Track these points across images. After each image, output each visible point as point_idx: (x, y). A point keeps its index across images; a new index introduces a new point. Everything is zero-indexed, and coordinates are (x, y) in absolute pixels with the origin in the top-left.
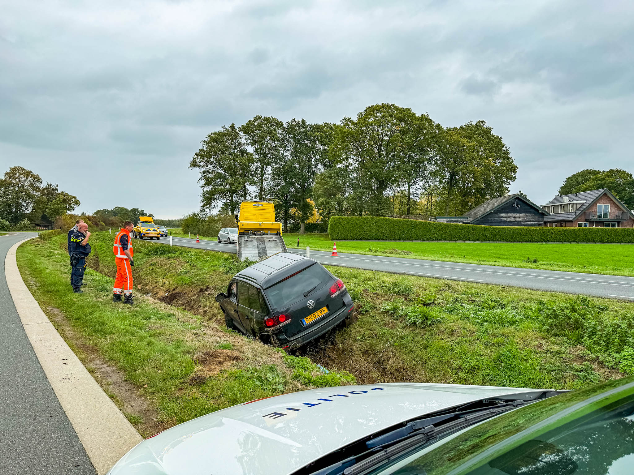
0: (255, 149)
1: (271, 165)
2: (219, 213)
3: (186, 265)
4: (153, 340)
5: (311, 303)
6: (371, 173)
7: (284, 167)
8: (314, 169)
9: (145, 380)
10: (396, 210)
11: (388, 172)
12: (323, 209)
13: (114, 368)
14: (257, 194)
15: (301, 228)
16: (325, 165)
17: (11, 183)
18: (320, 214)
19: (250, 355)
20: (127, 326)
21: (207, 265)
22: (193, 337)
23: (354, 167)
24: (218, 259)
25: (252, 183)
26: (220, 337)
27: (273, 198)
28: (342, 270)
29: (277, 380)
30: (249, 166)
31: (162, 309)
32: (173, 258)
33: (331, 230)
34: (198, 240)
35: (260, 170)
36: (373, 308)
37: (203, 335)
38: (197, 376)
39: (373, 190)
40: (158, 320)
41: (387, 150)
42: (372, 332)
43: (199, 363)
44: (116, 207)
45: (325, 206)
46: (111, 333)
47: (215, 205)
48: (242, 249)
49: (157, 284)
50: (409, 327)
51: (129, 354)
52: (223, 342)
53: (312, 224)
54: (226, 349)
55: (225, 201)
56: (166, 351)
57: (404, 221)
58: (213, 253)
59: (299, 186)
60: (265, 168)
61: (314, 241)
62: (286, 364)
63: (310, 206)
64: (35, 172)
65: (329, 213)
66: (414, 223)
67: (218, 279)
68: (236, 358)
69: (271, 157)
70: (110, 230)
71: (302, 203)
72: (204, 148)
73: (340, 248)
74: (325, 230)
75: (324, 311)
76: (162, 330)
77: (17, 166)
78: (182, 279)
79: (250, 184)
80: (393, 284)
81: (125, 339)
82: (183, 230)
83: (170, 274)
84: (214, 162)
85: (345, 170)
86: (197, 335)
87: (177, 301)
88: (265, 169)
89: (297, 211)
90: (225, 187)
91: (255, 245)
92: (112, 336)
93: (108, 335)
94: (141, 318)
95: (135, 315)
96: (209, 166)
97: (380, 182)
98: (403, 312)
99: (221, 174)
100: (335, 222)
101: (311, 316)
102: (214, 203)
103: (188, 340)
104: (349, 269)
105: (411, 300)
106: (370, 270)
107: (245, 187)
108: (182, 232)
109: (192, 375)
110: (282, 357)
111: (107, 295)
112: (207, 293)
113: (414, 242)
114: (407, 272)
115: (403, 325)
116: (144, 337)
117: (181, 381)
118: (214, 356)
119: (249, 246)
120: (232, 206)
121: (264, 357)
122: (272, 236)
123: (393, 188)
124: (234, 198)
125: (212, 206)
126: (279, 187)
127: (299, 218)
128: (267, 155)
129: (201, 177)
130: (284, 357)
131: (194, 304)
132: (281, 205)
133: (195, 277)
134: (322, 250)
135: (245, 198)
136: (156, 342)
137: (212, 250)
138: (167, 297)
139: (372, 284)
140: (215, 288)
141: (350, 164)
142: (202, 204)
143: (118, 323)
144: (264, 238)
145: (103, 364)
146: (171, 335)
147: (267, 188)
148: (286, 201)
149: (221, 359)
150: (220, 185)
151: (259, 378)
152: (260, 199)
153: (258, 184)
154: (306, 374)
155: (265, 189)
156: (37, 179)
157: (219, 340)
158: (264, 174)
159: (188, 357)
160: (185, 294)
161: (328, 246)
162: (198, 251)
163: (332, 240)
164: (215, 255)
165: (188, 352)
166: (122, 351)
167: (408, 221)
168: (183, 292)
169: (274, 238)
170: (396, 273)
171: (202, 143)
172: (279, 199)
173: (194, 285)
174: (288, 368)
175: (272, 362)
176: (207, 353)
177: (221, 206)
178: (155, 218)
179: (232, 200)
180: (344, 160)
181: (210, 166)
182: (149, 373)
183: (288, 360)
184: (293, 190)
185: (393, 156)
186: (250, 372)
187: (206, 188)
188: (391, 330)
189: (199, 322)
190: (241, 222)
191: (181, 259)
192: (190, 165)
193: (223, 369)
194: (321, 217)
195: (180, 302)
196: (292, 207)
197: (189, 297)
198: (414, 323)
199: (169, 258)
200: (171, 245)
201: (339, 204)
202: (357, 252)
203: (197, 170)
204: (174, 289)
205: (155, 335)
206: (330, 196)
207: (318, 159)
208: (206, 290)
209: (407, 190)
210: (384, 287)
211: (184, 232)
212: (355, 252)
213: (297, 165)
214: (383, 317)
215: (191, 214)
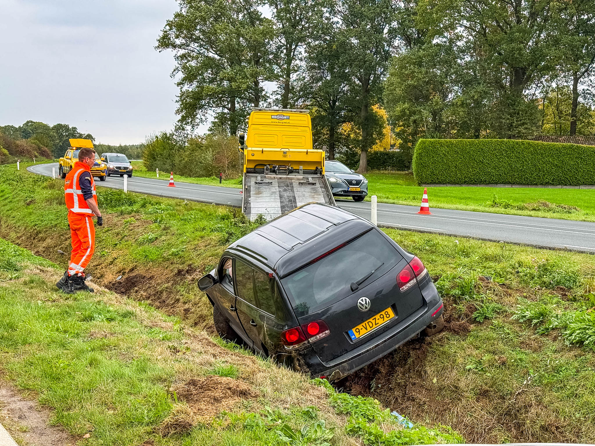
0: (275, 10)
1: (305, 41)
2: (210, 133)
3: (153, 226)
4: (98, 356)
5: (364, 302)
6: (500, 54)
7: (330, 46)
8: (387, 48)
9: (85, 425)
10: (547, 126)
11: (533, 51)
12: (403, 125)
13: (31, 403)
14: (279, 97)
15: (361, 162)
16: (408, 40)
18: (398, 135)
19: (269, 390)
20: (52, 330)
21: (189, 227)
22: (168, 352)
23: (466, 42)
24: (209, 216)
25: (270, 78)
26: (214, 356)
27: (309, 104)
28: (439, 239)
29: (319, 434)
30: (264, 45)
31: (113, 303)
32: (129, 213)
33: (418, 165)
34: (172, 181)
35: (285, 51)
36: (498, 312)
37: (184, 351)
38: (176, 421)
39: (502, 87)
40: (106, 323)
41: (532, 7)
42: (497, 357)
43: (179, 399)
44: (28, 122)
45: (408, 120)
46: (25, 343)
47: (203, 117)
48: (252, 199)
49: (103, 259)
50: (570, 350)
51: (57, 379)
52: (220, 364)
53: (382, 154)
54: (226, 376)
55: (219, 110)
56: (122, 376)
57: (564, 148)
58: (198, 206)
59: (357, 82)
60: (293, 47)
61: (385, 186)
62: (334, 407)
63: (378, 120)
65: (415, 133)
66: (584, 151)
67: (209, 254)
68: (244, 394)
69: (307, 25)
70: (18, 163)
71: (363, 114)
72: (183, 11)
73: (435, 199)
74: (407, 164)
75: (388, 315)
76: (113, 339)
78: (145, 252)
79: (266, 79)
80: (539, 267)
81: (49, 354)
82: (145, 165)
83: (123, 242)
84: (201, 37)
85: (449, 50)
86: (175, 350)
87: (136, 292)
88: (295, 49)
89: (352, 129)
90: (218, 85)
91: (275, 193)
92: (27, 348)
93: (19, 346)
94: (76, 318)
95: (67, 312)
96: (192, 45)
97: (517, 72)
98: (559, 321)
99: (213, 59)
100: (425, 150)
101: (364, 324)
102: (200, 114)
103: (159, 358)
104: (453, 238)
105: (575, 300)
106: (495, 241)
107: (257, 83)
108: (144, 169)
109: (167, 420)
110: (327, 396)
111: (17, 278)
112: (190, 278)
113: (583, 188)
114: (569, 247)
115: (556, 345)
116: (82, 352)
117: (148, 429)
118: (204, 388)
119: (264, 195)
120: (233, 120)
121: (293, 393)
122: (306, 176)
123: (545, 83)
124: (237, 105)
125: (197, 121)
126: (320, 84)
127: (356, 142)
128: (298, 23)
129: (177, 66)
130: (331, 395)
131: (168, 298)
132: (324, 117)
133: (169, 249)
134: (401, 202)
135: (257, 105)
136: (104, 360)
137: (198, 201)
138: (120, 283)
139: (498, 267)
140: (204, 268)
141: (459, 37)
142: (179, 117)
143: (37, 326)
144: (292, 179)
145: (13, 396)
146: (129, 348)
147: (297, 86)
148: (333, 111)
149: (218, 394)
150: (212, 81)
151: (286, 429)
152: (285, 107)
153: (281, 79)
154: (373, 427)
155: (293, 88)
157: (213, 360)
158: (293, 58)
159: (159, 388)
160: (151, 278)
161: (411, 196)
162: (173, 202)
163: (419, 185)
164: (204, 210)
165: (161, 380)
166: (45, 375)
167: (571, 147)
168: (148, 276)
169: (311, 180)
170: (546, 248)
172: (320, 106)
173: (167, 264)
174: (338, 414)
175: (309, 403)
176: (193, 383)
177: (213, 119)
178: (97, 143)
179: (232, 109)
180: (446, 28)
181: (194, 46)
182: (92, 414)
183: (339, 401)
184: (346, 88)
185: (546, 20)
186: (270, 418)
187: (186, 87)
188: (534, 355)
189: (176, 327)
190: (249, 149)
191: (143, 217)
192: (157, 44)
193: (222, 411)
194: (400, 141)
195: (142, 292)
196: (344, 122)
197: (158, 284)
198: (581, 343)
199: (122, 213)
200: (125, 190)
201: (435, 114)
202: (468, 207)
203: (170, 52)
204: (132, 270)
205: (102, 348)
206: (417, 99)
207: (394, 29)
208: (187, 272)
209: (572, 87)
210: (521, 274)
211: (147, 167)
212: (464, 207)
213: (354, 41)
214: (518, 329)
215: (159, 135)
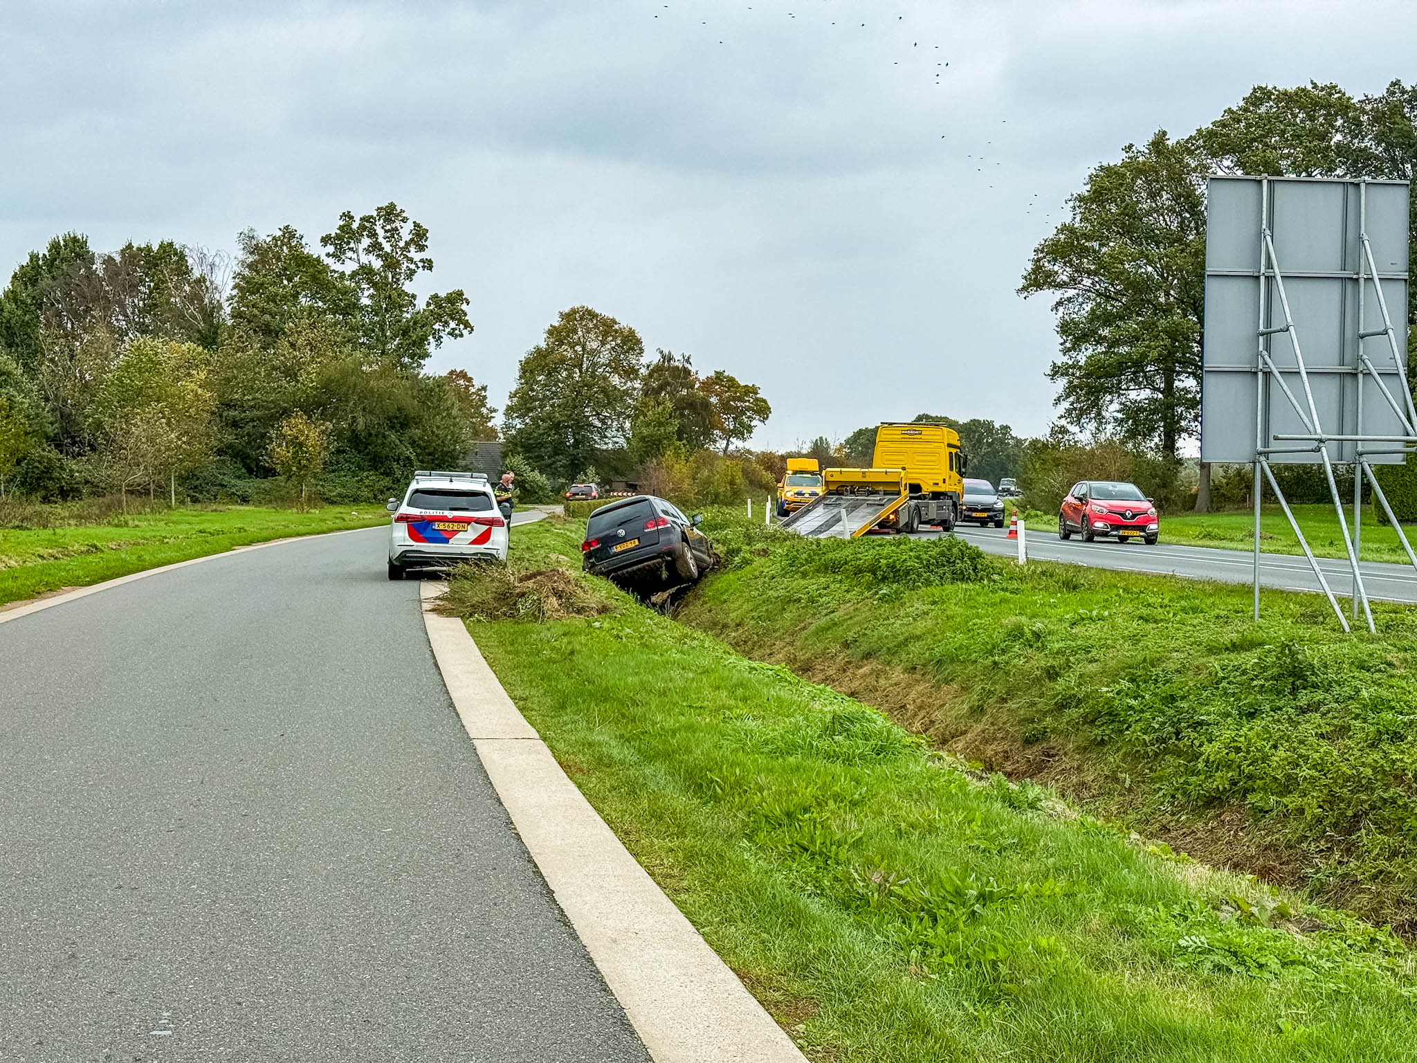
5: (622, 532)
17: (563, 361)
64: (624, 322)
77: (577, 305)
156: (631, 342)
171: (1071, 204)
179: (1167, 391)
